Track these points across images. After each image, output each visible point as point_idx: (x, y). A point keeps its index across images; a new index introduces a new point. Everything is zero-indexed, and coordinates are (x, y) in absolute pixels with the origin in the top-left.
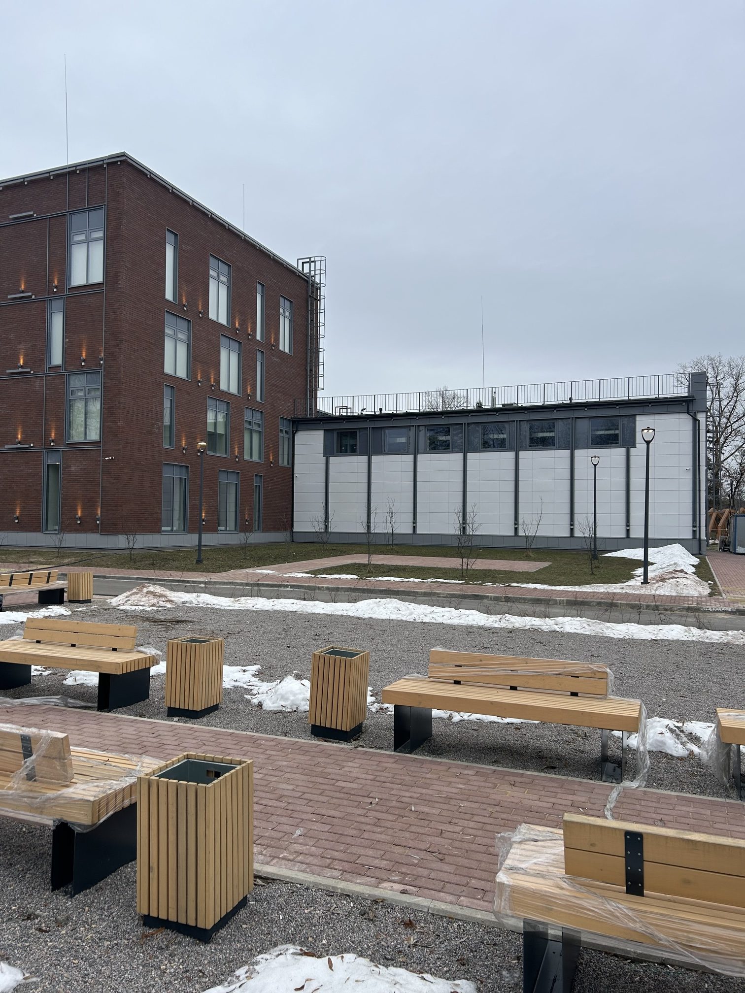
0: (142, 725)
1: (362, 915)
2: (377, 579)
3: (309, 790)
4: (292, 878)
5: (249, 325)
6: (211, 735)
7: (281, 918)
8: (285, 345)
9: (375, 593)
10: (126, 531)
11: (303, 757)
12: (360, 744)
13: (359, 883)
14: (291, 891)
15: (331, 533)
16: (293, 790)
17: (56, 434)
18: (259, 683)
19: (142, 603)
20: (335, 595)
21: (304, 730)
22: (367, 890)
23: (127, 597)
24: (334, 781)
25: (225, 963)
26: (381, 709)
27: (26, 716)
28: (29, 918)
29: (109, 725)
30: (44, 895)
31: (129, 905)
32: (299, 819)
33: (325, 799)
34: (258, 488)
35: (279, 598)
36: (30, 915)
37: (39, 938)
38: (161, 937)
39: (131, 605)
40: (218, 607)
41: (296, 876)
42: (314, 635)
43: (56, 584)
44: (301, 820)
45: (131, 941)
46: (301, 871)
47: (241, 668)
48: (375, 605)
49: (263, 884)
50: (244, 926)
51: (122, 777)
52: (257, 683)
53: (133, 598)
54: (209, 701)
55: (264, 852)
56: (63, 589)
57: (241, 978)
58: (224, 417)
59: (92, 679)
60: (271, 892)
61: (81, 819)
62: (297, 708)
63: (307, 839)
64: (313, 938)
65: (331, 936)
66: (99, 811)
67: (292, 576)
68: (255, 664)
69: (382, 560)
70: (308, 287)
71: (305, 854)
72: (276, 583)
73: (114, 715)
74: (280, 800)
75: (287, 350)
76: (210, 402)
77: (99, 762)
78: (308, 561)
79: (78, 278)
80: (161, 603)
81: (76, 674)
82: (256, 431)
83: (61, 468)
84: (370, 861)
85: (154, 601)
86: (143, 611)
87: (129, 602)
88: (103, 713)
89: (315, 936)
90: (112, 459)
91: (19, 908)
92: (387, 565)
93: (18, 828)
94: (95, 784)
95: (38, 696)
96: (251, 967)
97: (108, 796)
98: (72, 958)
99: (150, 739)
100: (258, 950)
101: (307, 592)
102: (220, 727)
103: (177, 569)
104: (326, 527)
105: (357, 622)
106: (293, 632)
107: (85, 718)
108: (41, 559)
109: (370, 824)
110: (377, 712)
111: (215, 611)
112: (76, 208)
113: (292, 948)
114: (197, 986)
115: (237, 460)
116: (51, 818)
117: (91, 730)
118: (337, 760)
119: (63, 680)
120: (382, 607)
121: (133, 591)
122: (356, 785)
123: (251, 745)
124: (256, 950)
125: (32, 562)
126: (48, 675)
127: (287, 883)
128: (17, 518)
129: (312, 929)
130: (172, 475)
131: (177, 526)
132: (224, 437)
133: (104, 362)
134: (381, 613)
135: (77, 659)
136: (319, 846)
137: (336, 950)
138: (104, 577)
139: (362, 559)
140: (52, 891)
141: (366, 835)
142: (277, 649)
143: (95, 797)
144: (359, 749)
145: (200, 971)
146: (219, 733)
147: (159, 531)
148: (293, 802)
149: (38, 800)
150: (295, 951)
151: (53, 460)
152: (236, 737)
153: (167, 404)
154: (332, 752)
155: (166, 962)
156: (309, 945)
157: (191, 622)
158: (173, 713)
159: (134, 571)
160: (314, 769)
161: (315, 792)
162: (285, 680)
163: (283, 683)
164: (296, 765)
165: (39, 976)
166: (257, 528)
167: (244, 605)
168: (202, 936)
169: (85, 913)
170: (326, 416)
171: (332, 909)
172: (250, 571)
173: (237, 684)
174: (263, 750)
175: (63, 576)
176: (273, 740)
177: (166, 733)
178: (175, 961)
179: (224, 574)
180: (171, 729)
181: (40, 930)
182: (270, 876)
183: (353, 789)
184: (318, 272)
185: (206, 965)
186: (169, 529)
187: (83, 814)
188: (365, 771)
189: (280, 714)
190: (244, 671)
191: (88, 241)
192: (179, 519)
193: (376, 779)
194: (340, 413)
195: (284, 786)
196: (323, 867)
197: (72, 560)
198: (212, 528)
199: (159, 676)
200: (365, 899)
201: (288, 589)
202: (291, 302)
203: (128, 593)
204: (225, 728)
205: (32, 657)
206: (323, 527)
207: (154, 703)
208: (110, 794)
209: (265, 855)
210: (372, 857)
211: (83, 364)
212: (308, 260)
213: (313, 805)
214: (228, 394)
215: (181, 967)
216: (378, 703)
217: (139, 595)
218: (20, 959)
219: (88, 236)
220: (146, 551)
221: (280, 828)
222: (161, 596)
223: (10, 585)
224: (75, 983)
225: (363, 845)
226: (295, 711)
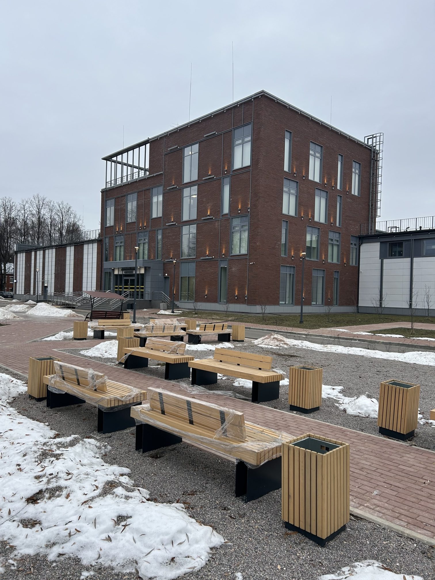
0: (276, 413)
1: (423, 554)
2: (418, 338)
3: (380, 467)
4: (374, 520)
5: (333, 181)
6: (316, 424)
7: (368, 543)
8: (355, 191)
9: (417, 348)
10: (261, 303)
11: (375, 446)
12: (413, 444)
13: (420, 533)
14: (373, 528)
15: (384, 307)
16: (370, 465)
17: (225, 251)
18: (343, 397)
19: (271, 344)
20: (389, 347)
21: (374, 429)
22: (425, 538)
23: (262, 340)
24: (398, 465)
25: (335, 562)
26: (427, 423)
27: (216, 400)
28: (225, 509)
29: (258, 411)
30: (232, 498)
31: (277, 514)
32: (375, 484)
33: (392, 475)
34: (336, 279)
35: (351, 347)
36: (226, 508)
37: (231, 521)
38: (296, 537)
39: (265, 345)
40: (314, 349)
41: (376, 519)
42: (376, 372)
43: (227, 331)
44: (377, 485)
45: (279, 535)
46: (379, 517)
47: (331, 387)
48: (418, 355)
49: (355, 520)
50: (345, 542)
51: (272, 441)
52: (342, 397)
53: (266, 341)
54: (314, 404)
55: (354, 500)
56: (230, 334)
57: (346, 573)
58: (316, 237)
59: (248, 384)
60: (360, 526)
61: (251, 461)
62: (369, 415)
63: (382, 498)
64: (390, 560)
65: (402, 562)
66: (260, 459)
67: (359, 333)
68: (340, 385)
69: (421, 326)
70: (371, 153)
71: (381, 507)
72: (349, 337)
73: (260, 405)
74: (362, 470)
75: (356, 194)
76: (308, 229)
77: (258, 431)
78: (369, 325)
79: (237, 165)
80: (281, 345)
81: (239, 380)
82: (336, 245)
83: (227, 269)
84: (426, 520)
85: (277, 343)
86: (271, 348)
87: (264, 343)
88: (255, 404)
89: (391, 559)
90: (254, 263)
91: (220, 503)
92: (424, 330)
93: (217, 460)
94: (258, 443)
95: (221, 390)
96: (352, 568)
97: (265, 451)
98: (248, 537)
99: (281, 422)
100: (355, 559)
101: (370, 344)
102: (321, 421)
103: (289, 326)
104: (381, 304)
105: (405, 365)
106: (362, 369)
107: (246, 405)
108: (218, 317)
109: (424, 496)
110: (424, 425)
111: (313, 351)
112: (237, 126)
113: (377, 564)
114: (319, 571)
115: (324, 262)
116: (235, 458)
117: (249, 412)
118: (398, 452)
119: (233, 383)
120: (423, 357)
121: (266, 337)
122: (413, 469)
123: (341, 434)
124: (353, 558)
125: (213, 319)
126: (225, 379)
127: (370, 522)
128: (206, 295)
129: (389, 555)
130: (285, 272)
131: (288, 301)
132: (316, 249)
133: (250, 210)
134: (422, 361)
135: (241, 373)
136: (390, 504)
137: (406, 572)
138: (250, 328)
139: (407, 325)
140: (236, 497)
141: (422, 503)
142: (353, 378)
143: (258, 450)
144: (413, 446)
145: (320, 562)
146: (320, 424)
147: (278, 304)
148: (371, 473)
149: (229, 447)
150: (379, 565)
151: (224, 265)
152: (332, 428)
153: (284, 231)
154: (394, 446)
155: (300, 552)
156: (387, 564)
157: (299, 357)
158: (293, 408)
159: (265, 326)
160: (383, 455)
161: (385, 469)
162: (360, 397)
163: (359, 399)
164: (370, 450)
165: (232, 543)
166: (335, 304)
167: (329, 349)
168: (321, 542)
169: (253, 513)
170: (382, 233)
171: (402, 545)
172: (332, 329)
173: (329, 396)
174: (349, 438)
175: (229, 327)
176: (355, 433)
177: (290, 420)
178: (305, 553)
179: (316, 330)
180: (292, 418)
181: (231, 517)
182: (359, 516)
183: (411, 471)
184: (378, 143)
185: (323, 559)
186: (284, 303)
187: (252, 459)
188: (419, 462)
189: (358, 418)
190: (333, 389)
191: (243, 144)
192: (289, 297)
193: (427, 468)
194: (391, 231)
195: (364, 462)
196: (394, 517)
197: (233, 318)
198: (308, 303)
199: (283, 386)
200: (424, 544)
201: (356, 341)
202: (360, 164)
203: (263, 338)
204: (324, 421)
205: (218, 369)
206: (379, 304)
207: (282, 401)
208: (266, 450)
209: (355, 502)
210: (428, 518)
211: (239, 212)
212: (371, 137)
213: (384, 477)
214: (319, 223)
215: (308, 557)
216: (425, 419)
217: (269, 339)
218: (222, 531)
219: (243, 140)
220: (271, 315)
221: (362, 487)
222: (281, 341)
223: (205, 330)
224: (251, 551)
225: (420, 509)
226: (367, 417)
